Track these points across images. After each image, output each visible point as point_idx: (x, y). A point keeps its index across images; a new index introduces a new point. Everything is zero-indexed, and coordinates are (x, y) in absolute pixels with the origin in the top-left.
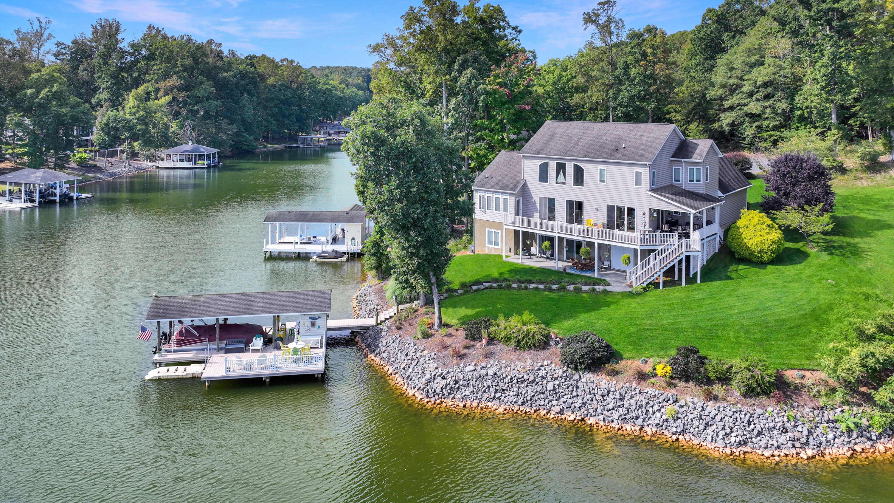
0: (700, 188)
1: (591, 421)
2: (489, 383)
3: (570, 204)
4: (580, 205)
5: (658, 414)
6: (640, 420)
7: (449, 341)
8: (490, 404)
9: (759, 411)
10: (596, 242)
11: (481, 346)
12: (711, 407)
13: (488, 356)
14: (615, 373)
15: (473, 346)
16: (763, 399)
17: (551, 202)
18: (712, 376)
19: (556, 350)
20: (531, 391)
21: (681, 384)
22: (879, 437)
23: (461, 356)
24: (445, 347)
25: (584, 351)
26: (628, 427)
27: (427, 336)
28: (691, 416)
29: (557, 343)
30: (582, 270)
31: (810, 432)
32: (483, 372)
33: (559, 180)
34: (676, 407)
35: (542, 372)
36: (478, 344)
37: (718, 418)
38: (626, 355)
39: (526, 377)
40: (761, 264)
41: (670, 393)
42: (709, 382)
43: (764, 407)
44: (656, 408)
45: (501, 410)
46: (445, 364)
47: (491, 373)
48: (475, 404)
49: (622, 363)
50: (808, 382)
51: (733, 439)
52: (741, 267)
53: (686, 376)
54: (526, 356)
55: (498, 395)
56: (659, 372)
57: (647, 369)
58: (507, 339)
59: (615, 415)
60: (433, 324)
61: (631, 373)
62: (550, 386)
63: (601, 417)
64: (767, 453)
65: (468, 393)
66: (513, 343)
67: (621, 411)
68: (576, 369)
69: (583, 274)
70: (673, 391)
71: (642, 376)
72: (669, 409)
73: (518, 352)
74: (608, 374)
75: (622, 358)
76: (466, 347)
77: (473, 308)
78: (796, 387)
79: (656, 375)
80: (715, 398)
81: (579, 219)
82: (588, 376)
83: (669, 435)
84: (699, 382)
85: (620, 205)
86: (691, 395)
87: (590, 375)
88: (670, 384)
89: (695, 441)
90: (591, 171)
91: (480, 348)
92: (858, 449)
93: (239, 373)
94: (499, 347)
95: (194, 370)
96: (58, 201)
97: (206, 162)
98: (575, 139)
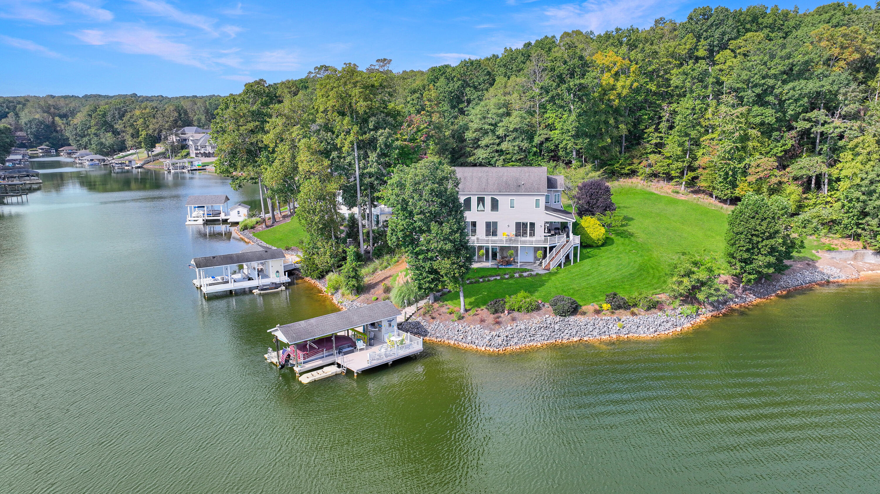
0: (559, 207)
1: (585, 339)
2: (523, 333)
3: (488, 224)
4: (495, 224)
5: (614, 328)
6: (607, 333)
7: (481, 317)
8: (531, 344)
9: (655, 316)
10: (519, 246)
12: (636, 318)
13: (514, 319)
14: (584, 313)
15: (500, 317)
16: (653, 310)
17: (474, 225)
18: (630, 304)
19: (547, 309)
20: (547, 332)
21: (618, 311)
22: (696, 317)
23: (498, 323)
24: (482, 321)
25: (568, 305)
26: (604, 337)
27: (461, 318)
28: (630, 325)
29: (544, 305)
32: (518, 328)
33: (479, 209)
34: (620, 323)
35: (549, 322)
36: (503, 315)
37: (641, 323)
38: (583, 303)
39: (542, 325)
42: (629, 307)
43: (656, 313)
44: (611, 325)
45: (539, 345)
46: (492, 330)
47: (522, 328)
48: (524, 346)
49: (584, 307)
50: (664, 299)
51: (651, 330)
52: (589, 250)
53: (619, 307)
54: (535, 315)
55: (532, 338)
56: (605, 308)
57: (597, 308)
58: (519, 309)
59: (595, 333)
60: (459, 310)
61: (591, 311)
62: (557, 327)
63: (589, 336)
64: (666, 333)
65: (516, 341)
66: (524, 310)
67: (597, 330)
68: (564, 316)
69: (508, 267)
70: (616, 316)
71: (597, 312)
72: (618, 324)
73: (529, 314)
74: (581, 315)
75: (581, 306)
76: (497, 318)
78: (661, 303)
79: (603, 310)
80: (636, 314)
81: (495, 234)
82: (572, 318)
83: (624, 336)
84: (626, 309)
85: (525, 221)
86: (625, 316)
87: (573, 317)
88: (613, 313)
89: (636, 335)
90: (503, 201)
91: (505, 316)
92: (692, 323)
93: (376, 363)
94: (515, 314)
95: (332, 370)
98: (484, 180)
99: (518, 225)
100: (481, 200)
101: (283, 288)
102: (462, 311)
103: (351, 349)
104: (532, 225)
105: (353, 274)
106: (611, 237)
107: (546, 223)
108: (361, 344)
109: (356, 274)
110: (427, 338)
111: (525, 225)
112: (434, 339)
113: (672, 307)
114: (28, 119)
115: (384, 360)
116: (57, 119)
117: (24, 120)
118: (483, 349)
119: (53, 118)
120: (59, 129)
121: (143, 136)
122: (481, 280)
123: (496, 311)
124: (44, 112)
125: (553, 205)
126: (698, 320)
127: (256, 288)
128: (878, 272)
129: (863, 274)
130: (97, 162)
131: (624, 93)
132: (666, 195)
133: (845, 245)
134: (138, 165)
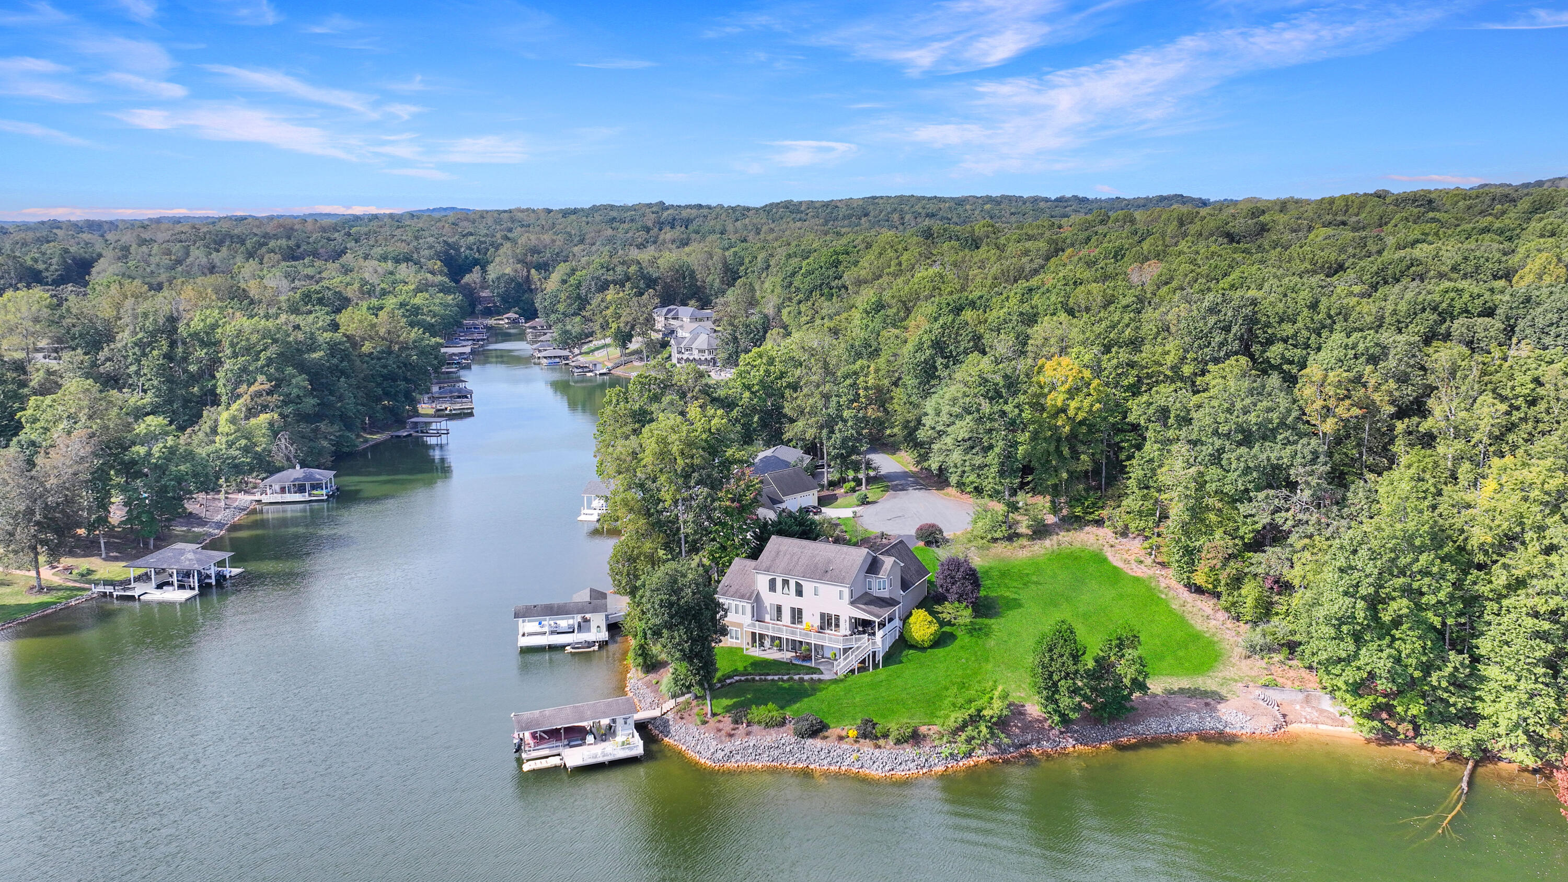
0: (885, 594)
1: (812, 767)
2: (751, 750)
3: (793, 609)
4: (800, 611)
5: (849, 759)
6: (839, 763)
7: (721, 726)
8: (753, 763)
9: (902, 752)
10: (813, 642)
12: (877, 752)
13: (748, 734)
14: (825, 738)
15: (738, 728)
16: (905, 745)
17: (779, 609)
18: (879, 735)
19: (790, 726)
20: (777, 753)
21: (862, 741)
22: (961, 759)
23: (731, 736)
24: (720, 730)
25: (807, 727)
26: (832, 768)
27: (705, 723)
28: (866, 758)
29: (790, 722)
30: (803, 660)
31: (926, 760)
32: (747, 744)
33: (784, 591)
34: (859, 754)
35: (783, 741)
36: (741, 727)
37: (880, 758)
38: (831, 726)
39: (774, 745)
40: (923, 649)
41: (856, 746)
42: (877, 738)
43: (904, 749)
44: (848, 755)
45: (760, 766)
46: (721, 742)
47: (752, 745)
48: (744, 764)
49: (829, 731)
50: (931, 733)
51: (887, 768)
52: (911, 651)
53: (865, 736)
54: (772, 732)
55: (757, 757)
56: (850, 735)
57: (844, 734)
58: (759, 723)
59: (825, 762)
60: (706, 714)
61: (834, 736)
62: (788, 749)
63: (818, 764)
64: (903, 773)
65: (739, 758)
66: (763, 724)
67: (829, 759)
68: (803, 737)
69: (805, 664)
70: (857, 745)
71: (841, 738)
72: (855, 755)
73: (767, 730)
74: (821, 739)
75: (829, 728)
76: (734, 730)
77: (731, 698)
78: (924, 736)
79: (848, 737)
80: (880, 747)
81: (800, 623)
83: (854, 770)
84: (871, 739)
85: (831, 613)
86: (867, 747)
87: (811, 740)
88: (856, 742)
89: (867, 771)
90: (807, 587)
91: (742, 728)
92: (949, 766)
93: (589, 762)
94: (754, 728)
95: (554, 761)
96: (214, 583)
97: (324, 492)
98: (796, 558)
99: (822, 615)
100: (786, 582)
101: (596, 648)
102: (709, 716)
103: (580, 742)
104: (837, 618)
105: (640, 652)
106: (959, 633)
107: (850, 618)
108: (590, 739)
109: (643, 651)
110: (666, 739)
111: (829, 616)
112: (671, 741)
113: (936, 743)
114: (496, 275)
115: (600, 759)
116: (533, 271)
117: (492, 275)
118: (703, 763)
119: (529, 271)
120: (533, 287)
121: (613, 330)
122: (757, 678)
123: (736, 722)
124: (519, 261)
125: (876, 592)
126: (961, 764)
127: (569, 645)
128: (1321, 727)
129: (1293, 728)
130: (557, 360)
131: (1080, 417)
132: (1120, 564)
133: (1302, 680)
134: (604, 371)
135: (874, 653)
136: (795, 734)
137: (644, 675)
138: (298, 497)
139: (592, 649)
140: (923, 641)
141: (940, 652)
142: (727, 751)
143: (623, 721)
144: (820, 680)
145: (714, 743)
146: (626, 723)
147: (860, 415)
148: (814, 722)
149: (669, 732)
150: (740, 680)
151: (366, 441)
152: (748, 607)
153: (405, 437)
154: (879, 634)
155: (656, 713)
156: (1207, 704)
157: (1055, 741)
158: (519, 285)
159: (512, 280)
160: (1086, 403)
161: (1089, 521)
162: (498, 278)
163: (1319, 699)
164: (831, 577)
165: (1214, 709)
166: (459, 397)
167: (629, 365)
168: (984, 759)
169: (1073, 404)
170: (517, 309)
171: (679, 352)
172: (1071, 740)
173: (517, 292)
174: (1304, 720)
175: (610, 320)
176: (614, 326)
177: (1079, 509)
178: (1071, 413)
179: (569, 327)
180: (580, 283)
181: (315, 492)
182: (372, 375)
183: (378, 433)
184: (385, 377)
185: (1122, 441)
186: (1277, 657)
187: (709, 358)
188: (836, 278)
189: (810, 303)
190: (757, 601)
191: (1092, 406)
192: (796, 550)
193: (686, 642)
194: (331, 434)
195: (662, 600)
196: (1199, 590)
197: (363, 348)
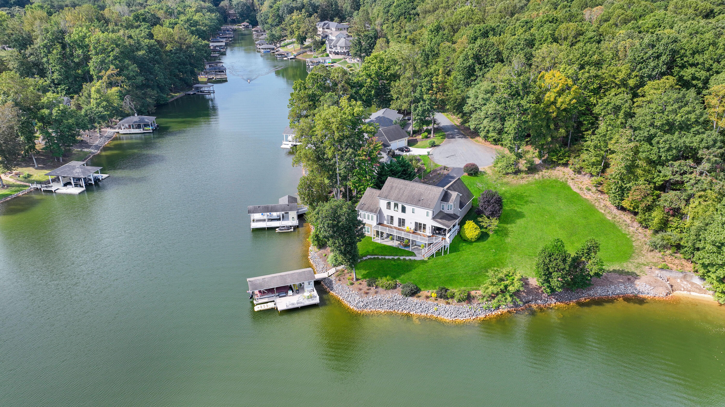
0: (451, 212)
1: (412, 313)
2: (378, 302)
3: (400, 219)
4: (404, 220)
5: (432, 310)
6: (426, 312)
7: (361, 287)
8: (379, 310)
9: (461, 307)
10: (411, 239)
11: (373, 289)
12: (448, 306)
13: (376, 293)
14: (419, 297)
15: (370, 289)
16: (463, 303)
17: (392, 217)
18: (449, 297)
19: (399, 289)
20: (392, 304)
21: (439, 299)
22: (494, 311)
23: (367, 293)
24: (360, 289)
25: (409, 291)
26: (423, 314)
27: (352, 284)
28: (441, 310)
29: (399, 286)
30: (405, 248)
31: (475, 312)
32: (376, 299)
33: (395, 209)
34: (437, 307)
35: (395, 298)
36: (372, 288)
37: (449, 310)
38: (422, 289)
39: (390, 300)
40: (472, 243)
41: (436, 302)
42: (448, 298)
43: (463, 305)
44: (431, 307)
45: (383, 311)
46: (362, 297)
47: (378, 299)
48: (374, 310)
49: (421, 293)
50: (477, 295)
51: (453, 316)
53: (441, 297)
54: (390, 292)
55: (381, 306)
56: (433, 296)
57: (429, 294)
58: (382, 287)
59: (419, 310)
60: (353, 279)
61: (424, 296)
62: (398, 303)
63: (415, 312)
64: (462, 319)
65: (371, 307)
66: (385, 288)
67: (421, 309)
68: (406, 296)
69: (406, 250)
70: (437, 302)
71: (427, 297)
72: (435, 308)
73: (387, 291)
74: (417, 297)
75: (421, 291)
76: (368, 290)
77: (366, 270)
78: (474, 297)
79: (432, 296)
80: (449, 304)
81: (404, 225)
82: (410, 298)
83: (435, 316)
84: (444, 299)
85: (421, 223)
86: (442, 303)
88: (436, 300)
89: (442, 317)
90: (409, 208)
92: (487, 315)
93: (291, 307)
94: (380, 289)
95: (271, 305)
96: (93, 183)
97: (151, 128)
98: (402, 192)
99: (416, 223)
100: (396, 205)
101: (292, 230)
102: (354, 280)
103: (285, 295)
104: (425, 225)
105: (316, 239)
106: (491, 233)
107: (432, 226)
108: (290, 292)
109: (318, 238)
110: (332, 292)
111: (420, 224)
112: (334, 293)
113: (480, 302)
115: (296, 306)
118: (352, 308)
121: (296, 35)
122: (380, 257)
123: (369, 285)
125: (446, 211)
126: (494, 313)
127: (278, 227)
128: (693, 293)
129: (677, 293)
130: (269, 50)
131: (563, 107)
132: (577, 191)
133: (682, 265)
134: (292, 57)
135: (445, 246)
136: (402, 294)
137: (318, 250)
138: (137, 131)
139: (290, 230)
140: (471, 238)
141: (481, 244)
142: (365, 302)
143: (308, 284)
144: (415, 261)
145: (358, 297)
146: (309, 284)
147: (433, 98)
148: (413, 288)
149: (333, 287)
150: (371, 258)
151: (173, 97)
152: (375, 217)
153: (192, 94)
154: (448, 235)
155: (325, 275)
156: (629, 279)
157: (545, 300)
158: (248, 7)
159: (245, 5)
160: (567, 99)
161: (559, 164)
162: (238, 4)
163: (692, 277)
164: (422, 204)
165: (633, 282)
166: (219, 72)
167: (305, 54)
168: (506, 310)
169: (560, 100)
170: (248, 20)
171: (331, 48)
172: (554, 300)
173: (247, 11)
174: (682, 289)
175: (295, 30)
176: (297, 33)
177: (555, 157)
178: (558, 105)
179: (274, 32)
180: (279, 8)
181: (146, 128)
182: (172, 63)
183: (179, 92)
184: (180, 64)
185: (584, 120)
186: (669, 252)
187: (346, 51)
188: (413, 9)
189: (398, 23)
190: (380, 213)
191: (571, 100)
192: (402, 186)
193: (343, 246)
194: (153, 95)
195: (328, 224)
196: (623, 209)
197: (167, 48)
